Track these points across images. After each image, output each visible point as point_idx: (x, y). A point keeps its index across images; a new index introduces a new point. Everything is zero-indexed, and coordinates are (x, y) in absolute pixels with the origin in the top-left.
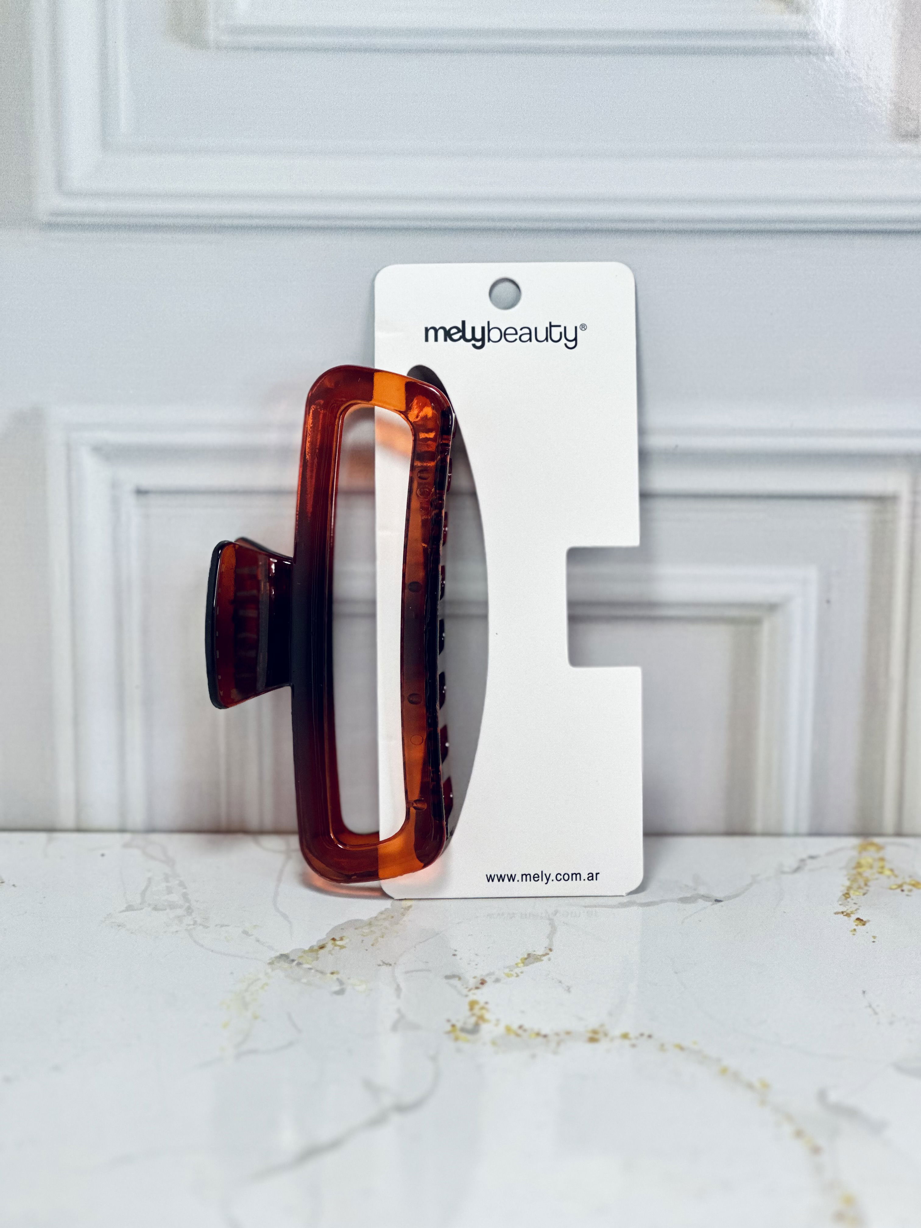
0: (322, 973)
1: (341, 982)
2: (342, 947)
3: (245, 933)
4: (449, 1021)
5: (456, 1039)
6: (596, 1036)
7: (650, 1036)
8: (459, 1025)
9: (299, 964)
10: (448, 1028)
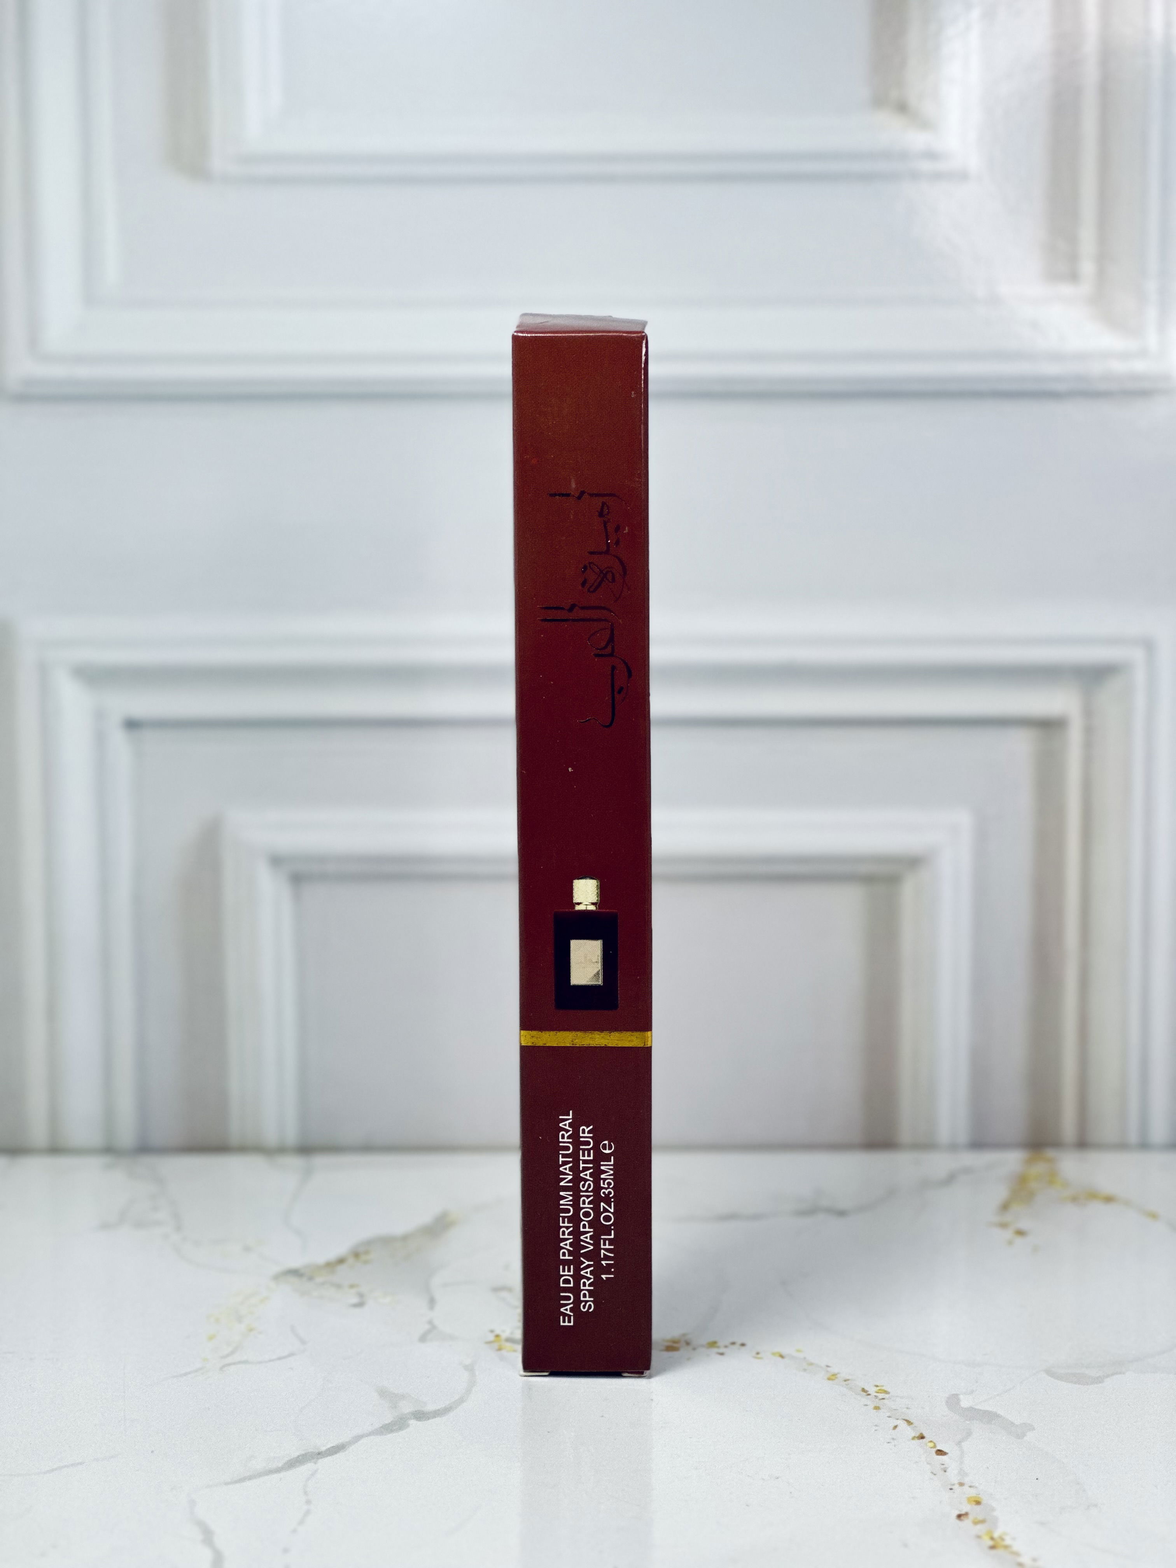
0: (338, 1286)
1: (361, 1295)
2: (366, 1262)
3: (247, 1249)
4: (492, 1331)
5: (500, 1349)
6: (675, 1345)
7: (743, 1345)
8: (504, 1335)
9: (311, 1278)
10: (491, 1337)
